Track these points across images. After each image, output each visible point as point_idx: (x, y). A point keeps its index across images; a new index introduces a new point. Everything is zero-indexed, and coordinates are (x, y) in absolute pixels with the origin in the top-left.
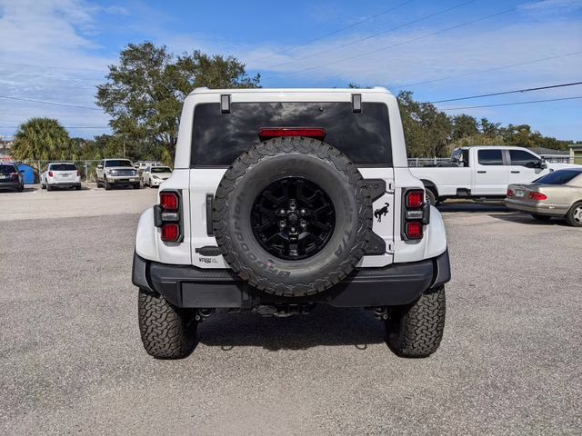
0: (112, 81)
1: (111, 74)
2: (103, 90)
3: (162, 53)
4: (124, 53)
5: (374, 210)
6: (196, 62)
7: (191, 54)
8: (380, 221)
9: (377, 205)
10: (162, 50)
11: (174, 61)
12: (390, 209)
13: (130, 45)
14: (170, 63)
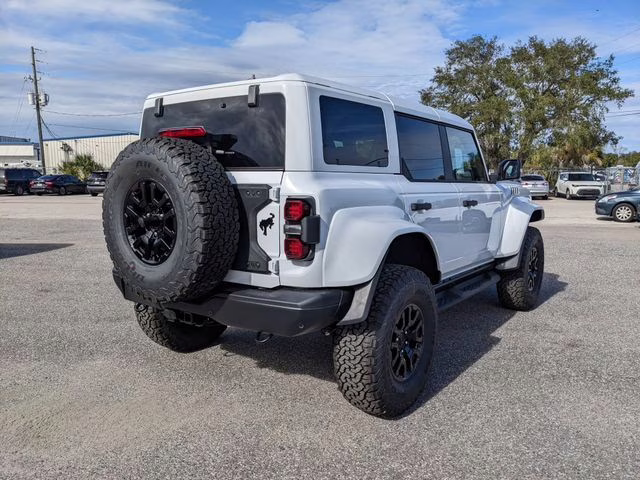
0: (435, 84)
1: (436, 77)
2: (427, 94)
3: (491, 46)
4: (449, 53)
5: (259, 220)
6: (532, 52)
7: (525, 42)
8: (265, 233)
9: (263, 215)
10: (492, 42)
11: (506, 53)
12: (275, 220)
13: (457, 43)
14: (500, 57)
